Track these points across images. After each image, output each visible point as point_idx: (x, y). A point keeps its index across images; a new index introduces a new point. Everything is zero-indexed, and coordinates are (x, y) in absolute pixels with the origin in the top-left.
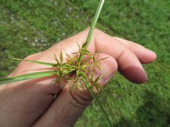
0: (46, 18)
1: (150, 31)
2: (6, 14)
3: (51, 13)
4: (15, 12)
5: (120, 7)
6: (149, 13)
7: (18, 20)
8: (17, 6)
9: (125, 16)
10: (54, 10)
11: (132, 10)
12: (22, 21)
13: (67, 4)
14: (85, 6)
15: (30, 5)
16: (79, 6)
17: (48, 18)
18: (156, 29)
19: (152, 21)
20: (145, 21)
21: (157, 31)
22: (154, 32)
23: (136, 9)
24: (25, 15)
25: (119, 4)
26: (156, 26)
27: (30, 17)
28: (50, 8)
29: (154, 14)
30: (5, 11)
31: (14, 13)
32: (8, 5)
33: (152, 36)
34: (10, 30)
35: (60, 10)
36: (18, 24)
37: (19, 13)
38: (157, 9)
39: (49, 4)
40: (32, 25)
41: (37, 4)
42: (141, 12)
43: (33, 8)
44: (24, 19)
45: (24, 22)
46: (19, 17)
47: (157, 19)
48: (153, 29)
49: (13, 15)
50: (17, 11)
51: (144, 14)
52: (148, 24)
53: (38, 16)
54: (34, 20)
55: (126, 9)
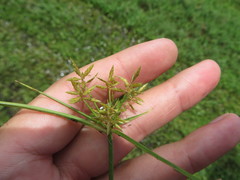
0: (75, 42)
1: (225, 54)
2: (22, 38)
3: (83, 35)
4: (33, 36)
5: (179, 22)
6: (221, 29)
7: (37, 46)
8: (36, 28)
9: (186, 34)
10: (86, 30)
11: (195, 26)
12: (43, 47)
13: (104, 22)
14: (129, 23)
15: (54, 25)
16: (120, 24)
17: (79, 42)
18: (233, 51)
19: (227, 39)
20: (215, 41)
21: (235, 55)
22: (230, 56)
23: (202, 24)
24: (47, 39)
25: (178, 18)
26: (233, 46)
27: (54, 42)
28: (80, 28)
29: (228, 31)
30: (19, 35)
31: (31, 37)
32: (23, 26)
33: (228, 62)
34: (27, 61)
35: (95, 29)
36: (37, 52)
37: (39, 37)
38: (232, 23)
39: (79, 23)
40: (56, 53)
41: (63, 24)
42: (209, 28)
43: (57, 29)
44: (46, 44)
45: (46, 48)
46: (38, 42)
47: (234, 36)
48: (228, 52)
49: (30, 40)
50: (36, 34)
51: (214, 31)
52: (221, 44)
53: (66, 40)
54: (59, 46)
55: (187, 25)
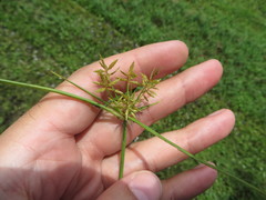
0: (83, 56)
1: (241, 75)
2: (27, 49)
3: (92, 49)
4: (39, 48)
5: (194, 40)
6: (237, 48)
7: (43, 59)
8: (43, 39)
9: (201, 52)
10: (96, 44)
11: (211, 45)
12: (49, 60)
13: (115, 36)
14: (141, 38)
15: (62, 37)
16: (132, 39)
17: (88, 56)
18: (249, 72)
19: (243, 59)
20: (231, 61)
21: (251, 76)
22: (247, 77)
23: (218, 43)
24: (53, 51)
25: (192, 36)
26: (249, 67)
27: (61, 55)
28: (90, 41)
29: (245, 51)
30: (25, 46)
31: (37, 48)
32: (30, 37)
33: (244, 83)
34: (31, 74)
35: (105, 44)
36: (42, 64)
37: (45, 49)
38: (249, 43)
39: (89, 37)
40: (63, 67)
41: (72, 37)
42: (225, 47)
43: (66, 41)
44: (52, 57)
45: (53, 61)
46: (44, 55)
47: (251, 57)
48: (245, 73)
49: (36, 52)
50: (43, 46)
51: (230, 50)
52: (237, 64)
53: (74, 53)
54: (66, 59)
55: (202, 43)
